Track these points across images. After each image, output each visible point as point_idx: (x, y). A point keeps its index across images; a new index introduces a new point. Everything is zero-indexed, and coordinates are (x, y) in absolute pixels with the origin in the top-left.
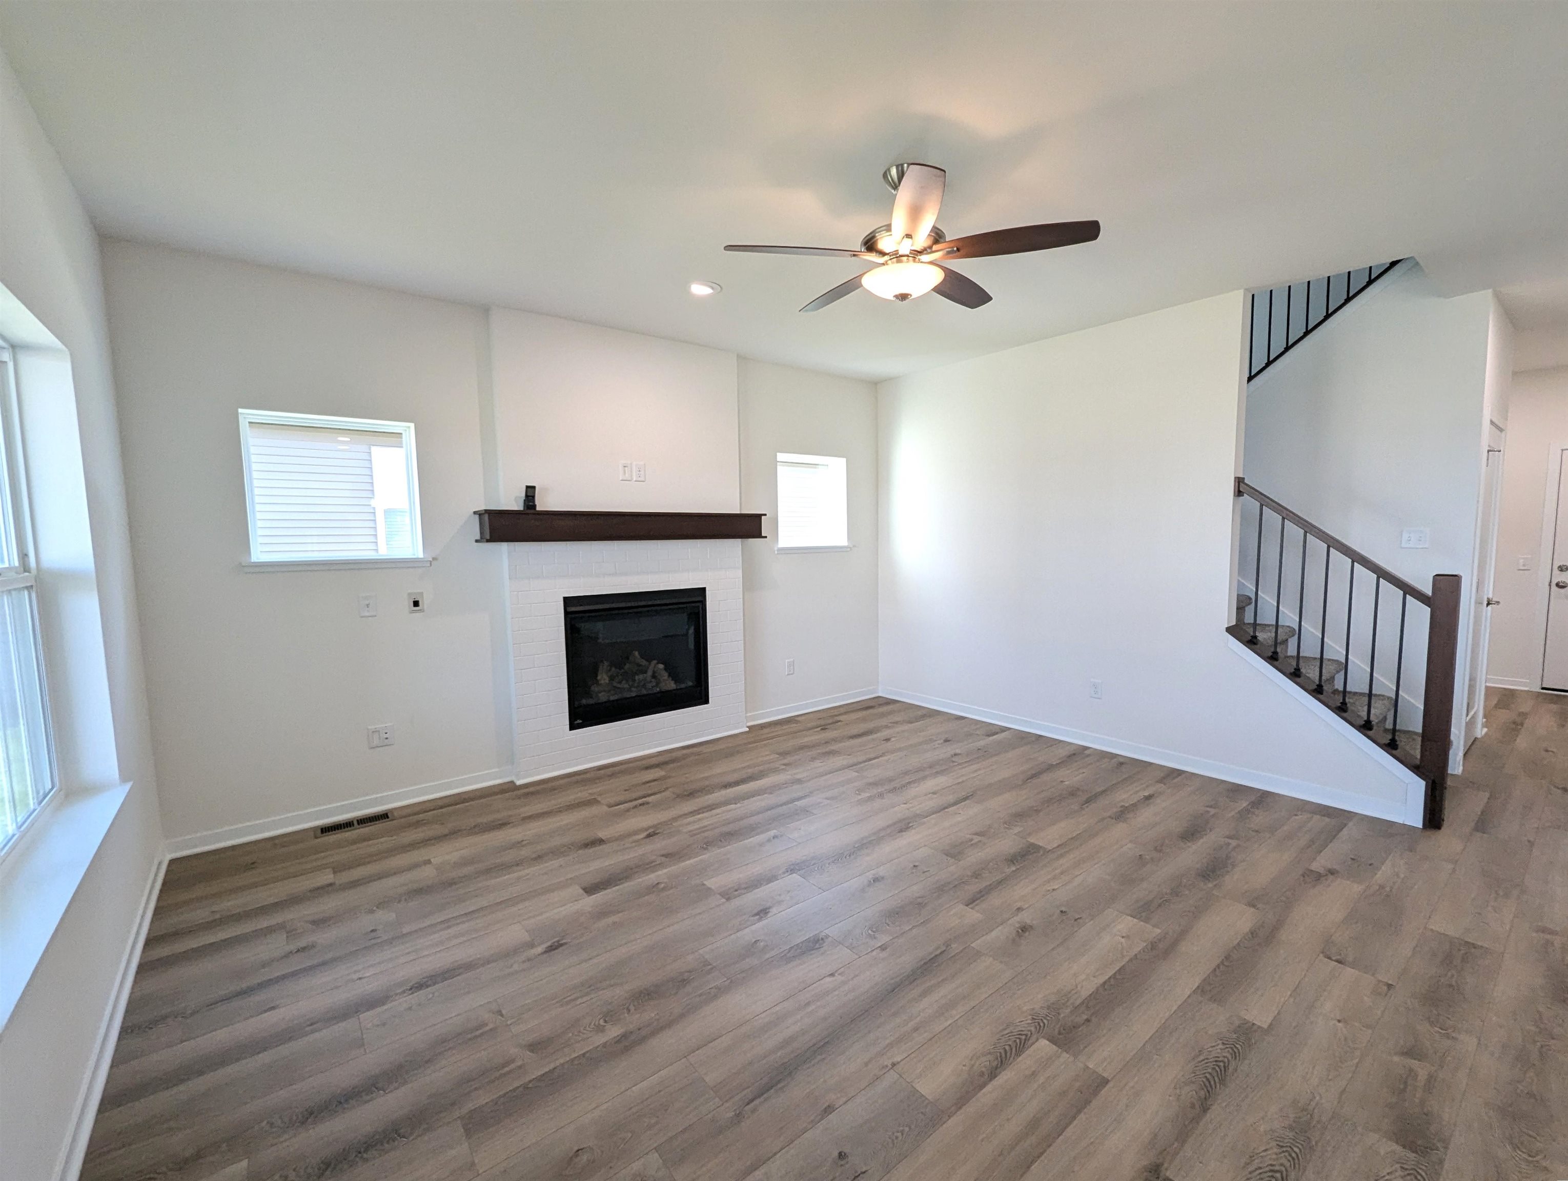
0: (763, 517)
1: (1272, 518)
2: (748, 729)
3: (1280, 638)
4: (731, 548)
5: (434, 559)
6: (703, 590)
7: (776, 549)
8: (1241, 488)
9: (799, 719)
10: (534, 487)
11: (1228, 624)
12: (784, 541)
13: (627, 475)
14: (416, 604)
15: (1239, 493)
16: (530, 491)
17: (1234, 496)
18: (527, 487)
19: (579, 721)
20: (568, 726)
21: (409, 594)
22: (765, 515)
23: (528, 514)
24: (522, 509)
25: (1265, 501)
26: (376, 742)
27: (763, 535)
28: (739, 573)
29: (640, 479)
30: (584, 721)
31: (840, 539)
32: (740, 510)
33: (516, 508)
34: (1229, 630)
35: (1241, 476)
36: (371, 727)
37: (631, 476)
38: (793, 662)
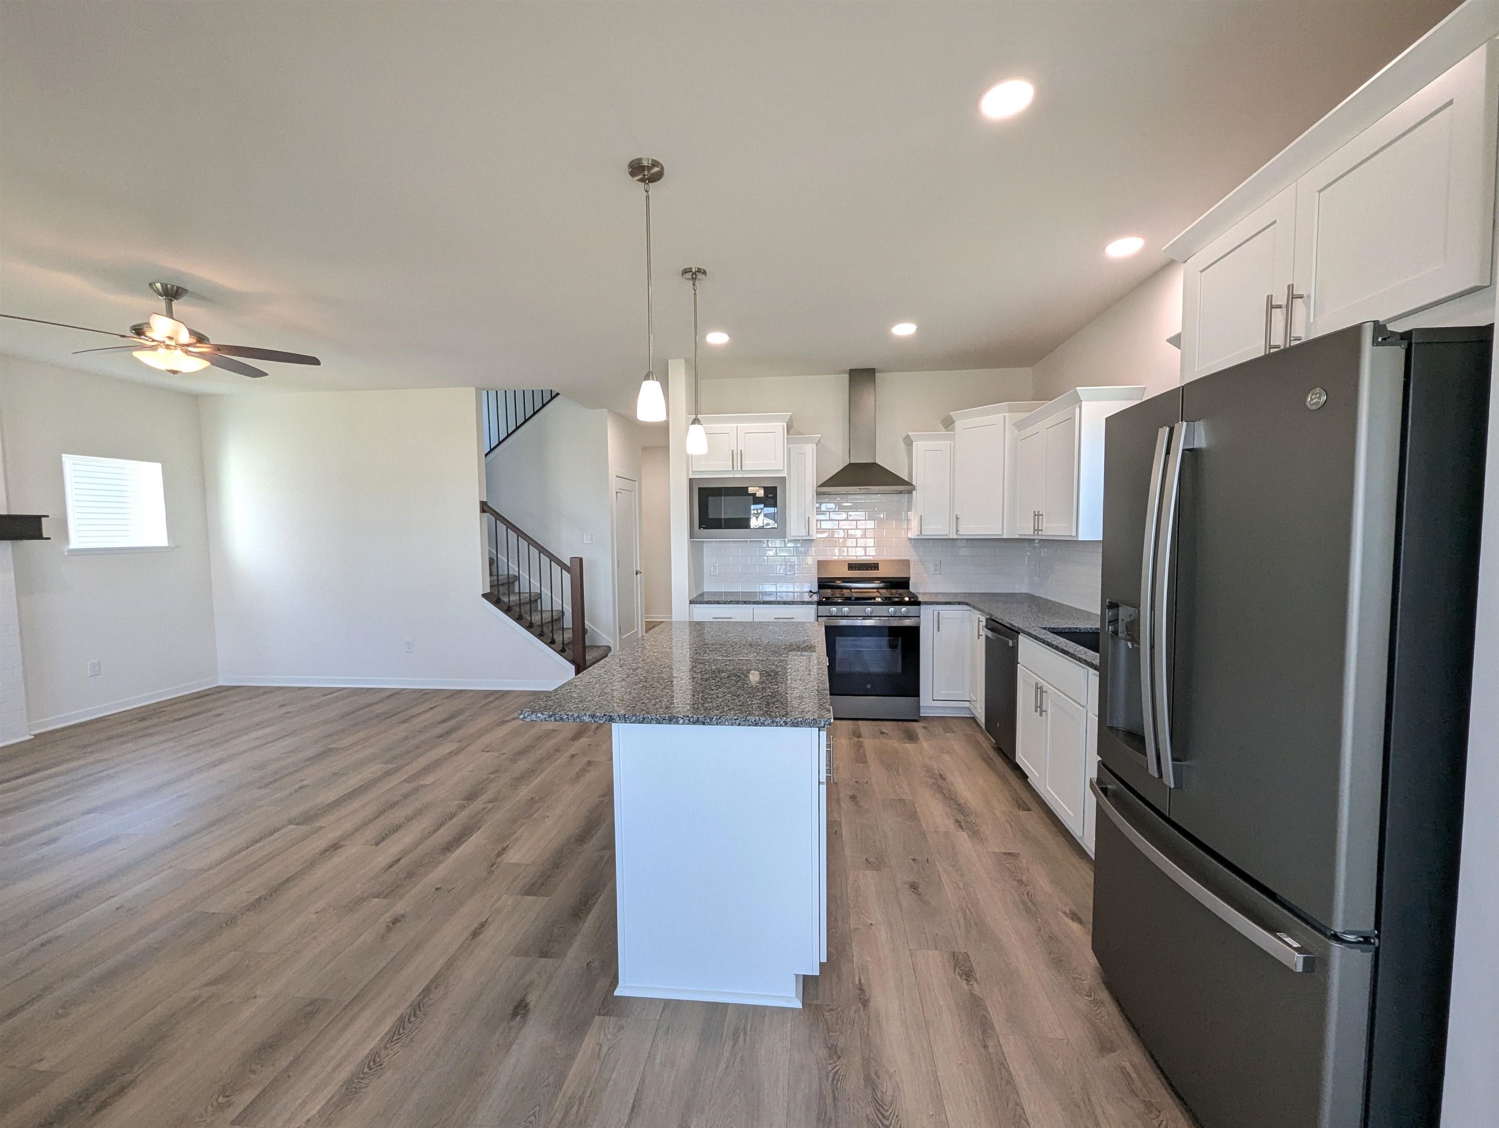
0: (43, 519)
1: (502, 527)
2: (33, 737)
3: (532, 599)
7: (65, 550)
8: (485, 507)
11: (483, 591)
12: (77, 540)
15: (483, 511)
17: (481, 512)
22: (47, 516)
25: (498, 517)
27: (45, 536)
31: (162, 540)
32: (8, 510)
34: (485, 596)
35: (485, 500)
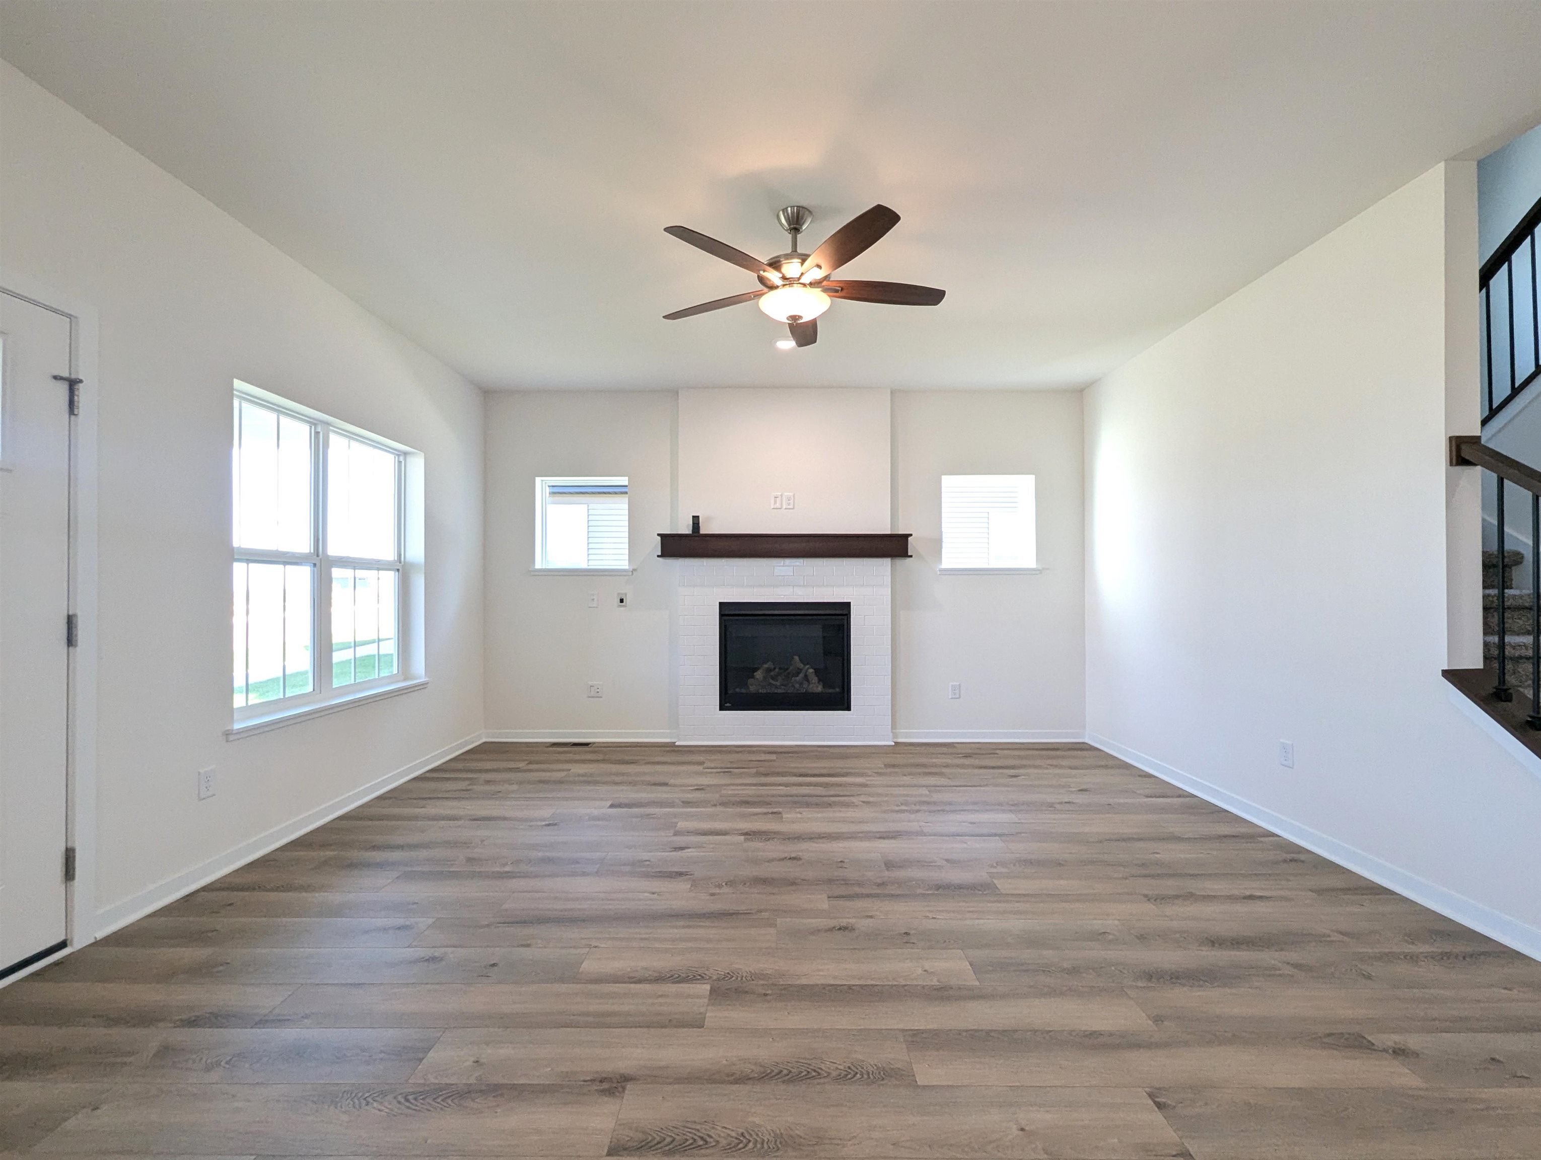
0: (912, 538)
2: (894, 744)
4: (881, 567)
5: (634, 570)
6: (848, 605)
7: (939, 569)
9: (956, 745)
10: (698, 517)
13: (778, 504)
14: (622, 601)
16: (696, 519)
18: (694, 517)
19: (728, 705)
20: (718, 707)
21: (619, 594)
22: (916, 535)
23: (695, 536)
24: (691, 533)
26: (592, 694)
27: (909, 554)
28: (889, 591)
29: (789, 507)
30: (732, 705)
31: (1027, 559)
33: (687, 532)
36: (590, 683)
37: (782, 504)
38: (960, 685)
